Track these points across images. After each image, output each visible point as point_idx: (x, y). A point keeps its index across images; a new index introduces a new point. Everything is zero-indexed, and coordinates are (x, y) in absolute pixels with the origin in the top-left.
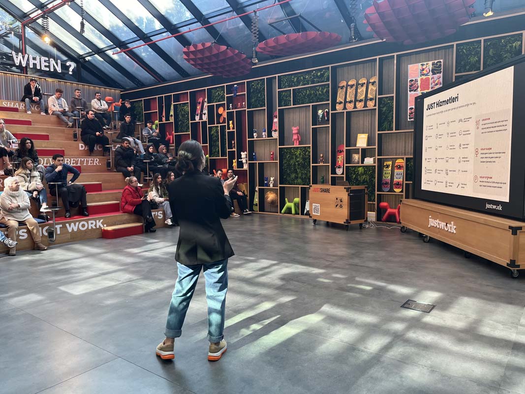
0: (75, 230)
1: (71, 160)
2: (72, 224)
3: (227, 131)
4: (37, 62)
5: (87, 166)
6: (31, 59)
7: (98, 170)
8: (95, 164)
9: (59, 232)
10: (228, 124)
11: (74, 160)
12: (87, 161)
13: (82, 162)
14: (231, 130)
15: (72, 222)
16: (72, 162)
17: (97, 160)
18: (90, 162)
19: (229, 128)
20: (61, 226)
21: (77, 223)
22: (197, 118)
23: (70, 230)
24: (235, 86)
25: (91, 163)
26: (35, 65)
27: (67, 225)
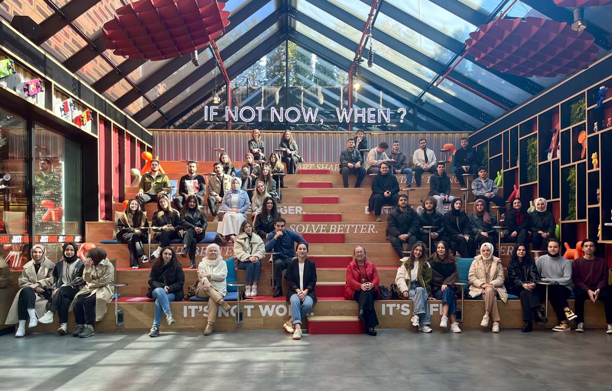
0: (271, 314)
1: (338, 227)
2: (267, 307)
3: (588, 171)
4: (363, 115)
5: (358, 234)
6: (356, 113)
7: (374, 239)
8: (369, 232)
9: (249, 314)
10: (590, 160)
11: (341, 227)
12: (359, 228)
13: (352, 229)
14: (595, 169)
15: (267, 304)
16: (339, 229)
17: (372, 227)
18: (362, 228)
19: (591, 167)
20: (252, 307)
21: (273, 306)
22: (550, 156)
23: (263, 314)
24: (601, 88)
25: (364, 231)
26: (360, 118)
27: (261, 307)
